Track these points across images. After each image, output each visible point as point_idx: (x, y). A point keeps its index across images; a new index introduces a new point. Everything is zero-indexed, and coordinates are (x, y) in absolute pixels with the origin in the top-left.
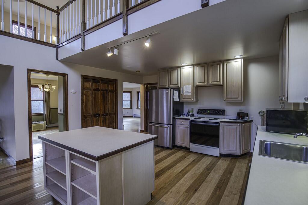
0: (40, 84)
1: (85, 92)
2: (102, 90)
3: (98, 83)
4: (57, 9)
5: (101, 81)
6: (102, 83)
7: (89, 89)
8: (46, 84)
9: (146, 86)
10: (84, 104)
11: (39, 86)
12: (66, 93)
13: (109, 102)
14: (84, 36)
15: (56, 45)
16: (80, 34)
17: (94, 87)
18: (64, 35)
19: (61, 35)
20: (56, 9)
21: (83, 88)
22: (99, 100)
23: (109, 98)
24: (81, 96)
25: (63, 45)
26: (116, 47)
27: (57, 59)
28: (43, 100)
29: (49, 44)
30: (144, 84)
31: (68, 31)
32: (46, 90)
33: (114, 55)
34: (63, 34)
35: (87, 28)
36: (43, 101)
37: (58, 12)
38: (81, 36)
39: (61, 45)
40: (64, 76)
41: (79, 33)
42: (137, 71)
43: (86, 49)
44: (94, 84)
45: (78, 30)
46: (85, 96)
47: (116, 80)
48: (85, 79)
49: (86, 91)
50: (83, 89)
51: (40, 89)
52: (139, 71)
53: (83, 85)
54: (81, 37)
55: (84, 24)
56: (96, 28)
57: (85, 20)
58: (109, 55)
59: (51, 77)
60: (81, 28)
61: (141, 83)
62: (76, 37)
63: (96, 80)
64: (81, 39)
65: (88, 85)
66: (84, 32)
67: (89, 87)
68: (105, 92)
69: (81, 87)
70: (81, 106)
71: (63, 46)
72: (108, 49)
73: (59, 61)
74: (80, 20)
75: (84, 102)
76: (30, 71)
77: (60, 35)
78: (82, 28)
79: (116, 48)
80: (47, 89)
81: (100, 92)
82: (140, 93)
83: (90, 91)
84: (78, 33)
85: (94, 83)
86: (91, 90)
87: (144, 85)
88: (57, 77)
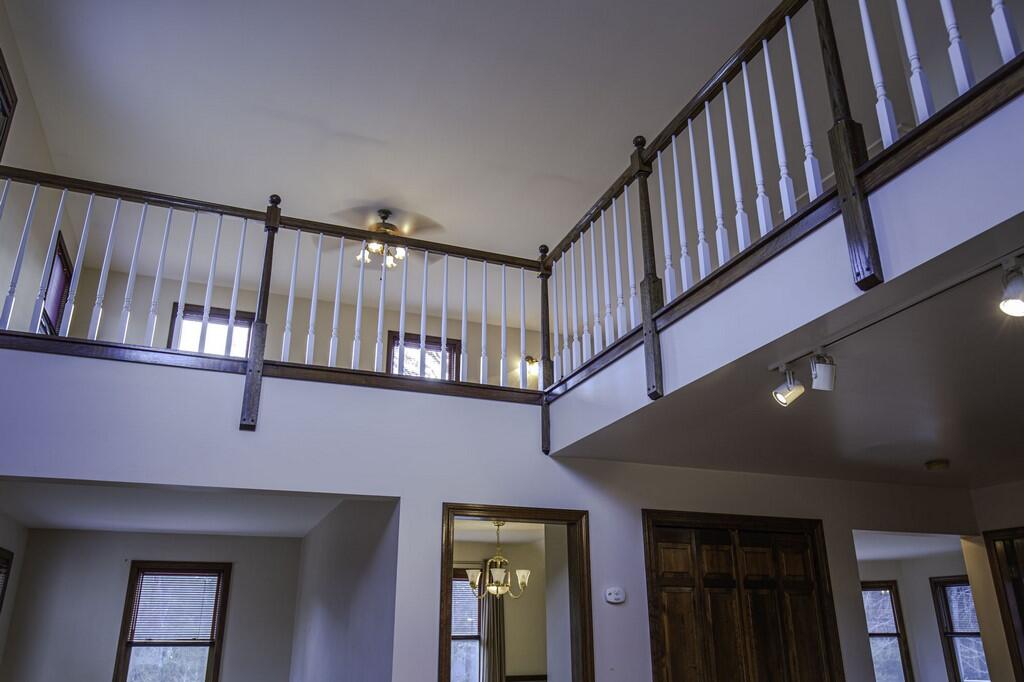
0: (473, 564)
1: (664, 594)
2: (748, 584)
3: (726, 548)
4: (543, 256)
5: (735, 535)
6: (741, 545)
7: (680, 579)
8: (494, 565)
9: (999, 545)
10: (667, 660)
11: (470, 573)
12: (583, 606)
13: (793, 651)
14: (658, 332)
15: (541, 394)
16: (639, 330)
17: (706, 568)
18: (570, 347)
19: (561, 347)
20: (536, 256)
21: (657, 576)
22: (739, 640)
23: (791, 628)
24: (650, 616)
25: (569, 387)
26: (819, 352)
27: (546, 451)
28: (477, 638)
29: (518, 391)
30: (985, 534)
31: (586, 328)
32: (492, 589)
33: (810, 395)
34: (566, 343)
35: (669, 299)
36: (476, 644)
37: (543, 266)
38: (644, 338)
39: (558, 391)
40: (573, 521)
41: (633, 327)
42: (929, 463)
43: (669, 389)
44: (704, 553)
45: (631, 313)
46: (665, 618)
47: (815, 525)
48: (660, 527)
49: (673, 589)
50: (657, 579)
51: (472, 584)
52: (946, 462)
53: (657, 563)
54: (642, 342)
55: (652, 284)
56: (708, 287)
57: (653, 267)
58: (785, 396)
59: (512, 529)
60: (643, 303)
61: (968, 533)
62: (623, 346)
63: (712, 529)
64: (642, 347)
65: (678, 558)
66: (654, 320)
67: (681, 569)
68: (764, 592)
69: (649, 570)
70: (654, 673)
71: (567, 391)
72: (778, 368)
73: (551, 456)
74: (635, 274)
75: (663, 654)
76: (452, 511)
77: (557, 351)
78: (648, 302)
79: (821, 359)
80: (498, 584)
81: (735, 591)
82: (954, 594)
83: (688, 589)
84: (629, 325)
85: (704, 547)
86: (693, 587)
87: (989, 538)
88: (542, 526)
